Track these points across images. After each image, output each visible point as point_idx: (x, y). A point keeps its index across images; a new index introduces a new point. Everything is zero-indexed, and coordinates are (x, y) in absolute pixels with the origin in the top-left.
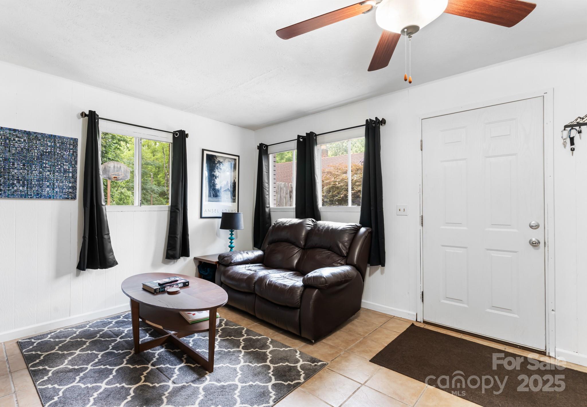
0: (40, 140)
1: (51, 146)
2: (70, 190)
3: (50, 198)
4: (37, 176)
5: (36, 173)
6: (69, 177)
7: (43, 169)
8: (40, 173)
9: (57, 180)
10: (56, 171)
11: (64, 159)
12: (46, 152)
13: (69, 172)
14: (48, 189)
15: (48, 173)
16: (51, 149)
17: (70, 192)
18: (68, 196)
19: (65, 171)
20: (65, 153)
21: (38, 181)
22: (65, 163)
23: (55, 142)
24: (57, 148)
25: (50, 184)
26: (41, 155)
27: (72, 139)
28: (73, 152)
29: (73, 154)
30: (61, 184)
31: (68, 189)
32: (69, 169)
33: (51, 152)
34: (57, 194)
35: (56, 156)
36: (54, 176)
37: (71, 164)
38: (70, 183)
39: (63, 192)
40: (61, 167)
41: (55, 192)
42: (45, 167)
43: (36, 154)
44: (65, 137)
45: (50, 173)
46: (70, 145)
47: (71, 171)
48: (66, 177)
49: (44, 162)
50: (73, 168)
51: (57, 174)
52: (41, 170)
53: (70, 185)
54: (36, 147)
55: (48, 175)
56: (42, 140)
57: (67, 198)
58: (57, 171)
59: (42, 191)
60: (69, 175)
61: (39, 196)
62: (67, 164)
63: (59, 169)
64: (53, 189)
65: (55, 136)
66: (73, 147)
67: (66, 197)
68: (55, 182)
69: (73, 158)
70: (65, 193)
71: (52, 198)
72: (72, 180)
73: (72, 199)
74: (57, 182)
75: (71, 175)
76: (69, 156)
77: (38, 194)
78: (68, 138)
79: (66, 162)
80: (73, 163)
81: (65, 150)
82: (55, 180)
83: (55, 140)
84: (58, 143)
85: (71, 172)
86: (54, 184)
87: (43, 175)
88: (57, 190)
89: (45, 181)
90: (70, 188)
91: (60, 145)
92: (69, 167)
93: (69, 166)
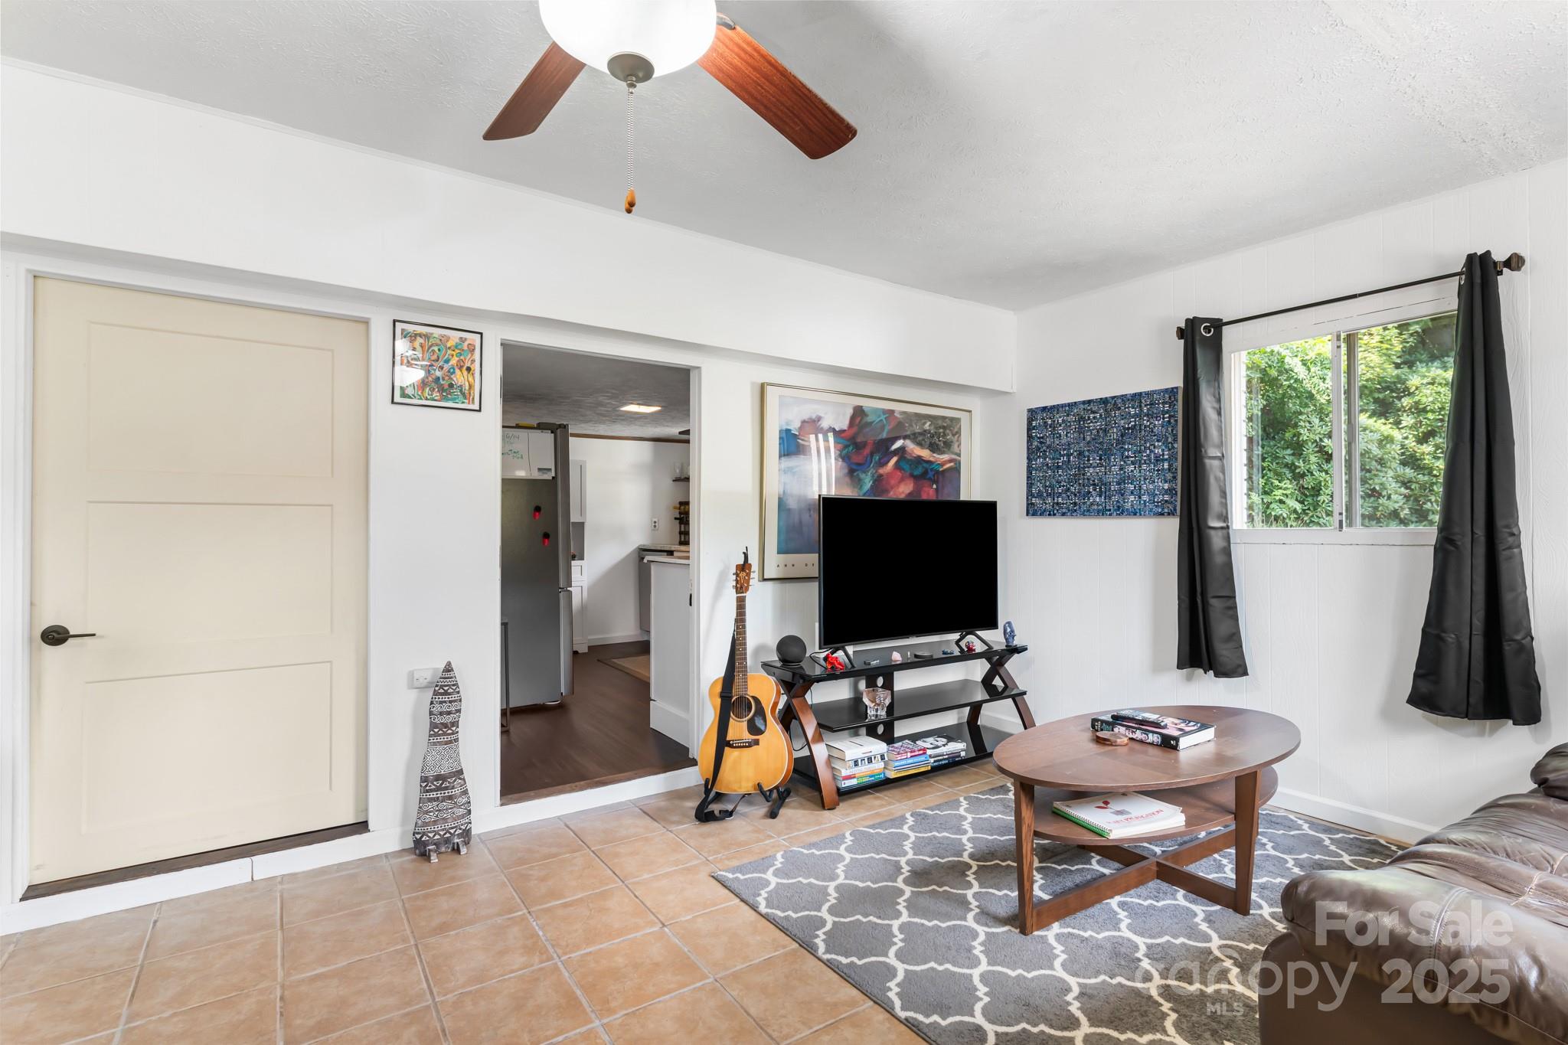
0: (1119, 409)
1: (1135, 416)
2: (1167, 498)
3: (1135, 514)
4: (1117, 474)
5: (1115, 469)
6: (1163, 469)
7: (1125, 462)
8: (1121, 469)
9: (1145, 479)
10: (1143, 462)
11: (1154, 436)
12: (1128, 429)
13: (1163, 460)
14: (1132, 498)
15: (1132, 468)
16: (1135, 421)
17: (1166, 501)
18: (1163, 509)
19: (1158, 459)
20: (1156, 422)
21: (1118, 483)
22: (1156, 444)
23: (1141, 406)
24: (1144, 416)
25: (1135, 487)
26: (1122, 436)
27: (1166, 390)
28: (1170, 417)
29: (1169, 422)
30: (1151, 487)
31: (1163, 495)
32: (1163, 455)
33: (1135, 425)
34: (1145, 506)
35: (1143, 433)
36: (1140, 472)
37: (1166, 443)
38: (1166, 482)
39: (1154, 502)
40: (1151, 451)
41: (1142, 502)
42: (1127, 457)
43: (1115, 437)
44: (1156, 391)
45: (1135, 467)
46: (1163, 403)
47: (1166, 457)
48: (1158, 470)
49: (1126, 447)
50: (1169, 450)
51: (1144, 467)
52: (1122, 463)
53: (1166, 486)
54: (1115, 423)
55: (1132, 471)
56: (1123, 408)
57: (1162, 514)
58: (1145, 460)
59: (1124, 502)
60: (1163, 466)
61: (1120, 511)
62: (1160, 444)
63: (1148, 456)
64: (1140, 497)
65: (1140, 394)
66: (1169, 407)
67: (1160, 510)
68: (1143, 482)
69: (1170, 429)
70: (1158, 503)
71: (1138, 514)
72: (1169, 476)
73: (1169, 514)
74: (1145, 483)
75: (1166, 466)
76: (1163, 427)
77: (1119, 507)
78: (1159, 392)
79: (1158, 441)
80: (1170, 440)
81: (1156, 417)
82: (1142, 479)
83: (1141, 402)
84: (1145, 406)
85: (1166, 460)
86: (1140, 487)
87: (1125, 472)
88: (1145, 498)
89: (1128, 483)
90: (1166, 492)
91: (1148, 409)
92: (1163, 450)
93: (1164, 447)
